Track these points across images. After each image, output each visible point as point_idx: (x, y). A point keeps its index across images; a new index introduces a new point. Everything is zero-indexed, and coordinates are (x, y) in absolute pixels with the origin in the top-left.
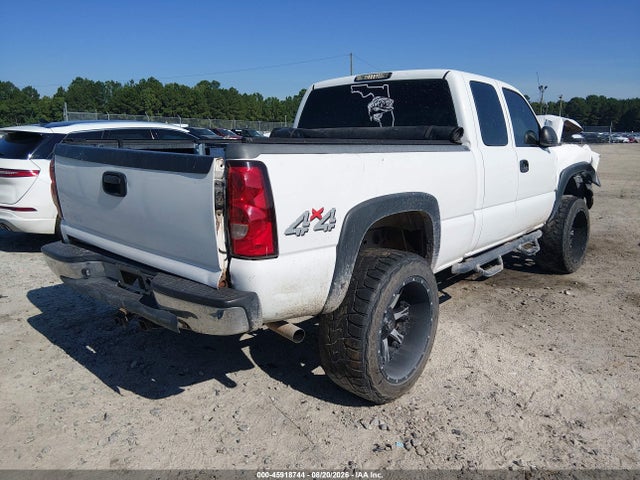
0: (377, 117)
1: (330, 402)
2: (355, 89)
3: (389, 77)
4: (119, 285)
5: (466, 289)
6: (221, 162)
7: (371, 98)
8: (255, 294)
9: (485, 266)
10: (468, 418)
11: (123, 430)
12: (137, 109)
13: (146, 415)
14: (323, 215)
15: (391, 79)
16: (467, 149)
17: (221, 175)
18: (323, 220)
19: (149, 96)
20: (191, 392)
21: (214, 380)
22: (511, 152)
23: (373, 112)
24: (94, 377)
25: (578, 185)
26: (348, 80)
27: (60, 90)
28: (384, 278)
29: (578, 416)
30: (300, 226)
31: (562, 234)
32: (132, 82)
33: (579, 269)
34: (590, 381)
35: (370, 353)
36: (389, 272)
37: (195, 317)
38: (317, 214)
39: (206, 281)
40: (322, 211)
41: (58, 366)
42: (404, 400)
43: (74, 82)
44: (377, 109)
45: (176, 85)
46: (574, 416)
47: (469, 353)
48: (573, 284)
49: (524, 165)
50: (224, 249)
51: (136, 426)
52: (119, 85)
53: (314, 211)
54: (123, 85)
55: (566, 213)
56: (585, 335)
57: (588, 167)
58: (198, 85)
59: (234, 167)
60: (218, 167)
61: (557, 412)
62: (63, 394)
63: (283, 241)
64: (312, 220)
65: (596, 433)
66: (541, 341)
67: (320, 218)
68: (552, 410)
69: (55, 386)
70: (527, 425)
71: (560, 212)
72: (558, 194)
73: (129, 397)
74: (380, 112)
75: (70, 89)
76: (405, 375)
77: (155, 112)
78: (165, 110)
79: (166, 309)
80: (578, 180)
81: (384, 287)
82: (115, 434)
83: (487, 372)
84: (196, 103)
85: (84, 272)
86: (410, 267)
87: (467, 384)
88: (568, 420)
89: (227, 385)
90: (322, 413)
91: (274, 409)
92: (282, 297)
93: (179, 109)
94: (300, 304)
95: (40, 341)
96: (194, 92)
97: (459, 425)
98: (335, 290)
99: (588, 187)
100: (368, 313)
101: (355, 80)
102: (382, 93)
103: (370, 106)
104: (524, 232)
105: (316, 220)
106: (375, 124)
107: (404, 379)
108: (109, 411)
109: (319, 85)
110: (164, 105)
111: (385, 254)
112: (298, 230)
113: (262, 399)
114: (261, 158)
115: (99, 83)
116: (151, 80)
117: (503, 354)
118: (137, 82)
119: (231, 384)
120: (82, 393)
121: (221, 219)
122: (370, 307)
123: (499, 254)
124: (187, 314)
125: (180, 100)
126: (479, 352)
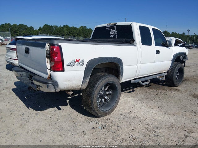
0: (112, 36)
1: (86, 116)
2: (107, 27)
3: (116, 24)
4: (29, 79)
5: (141, 89)
6: (48, 44)
7: (111, 30)
8: (57, 81)
9: (143, 82)
10: (123, 123)
11: (27, 118)
12: (62, 34)
13: (34, 115)
14: (80, 61)
15: (117, 24)
16: (135, 46)
17: (49, 48)
18: (79, 63)
19: (66, 30)
20: (48, 110)
21: (56, 108)
22: (153, 48)
23: (111, 34)
24: (24, 104)
25: (181, 59)
26: (105, 25)
27: (40, 28)
28: (100, 81)
29: (158, 126)
30: (72, 64)
31: (173, 74)
32: (61, 26)
33: (180, 86)
34: (167, 117)
35: (94, 101)
36: (102, 79)
37: (42, 87)
38: (78, 61)
39: (45, 77)
40: (79, 60)
41: (16, 101)
42: (107, 117)
43: (44, 25)
44: (112, 33)
45: (74, 27)
46: (156, 126)
47: (132, 106)
48: (176, 90)
49: (158, 52)
50: (49, 68)
51: (30, 117)
52: (57, 27)
53: (76, 60)
54: (58, 27)
55: (175, 68)
56: (172, 104)
57: (185, 54)
58: (80, 27)
59: (52, 46)
60: (47, 46)
61: (152, 124)
62: (15, 108)
63: (66, 67)
64: (76, 62)
65: (161, 131)
66: (157, 105)
67: (79, 62)
68: (150, 124)
69: (13, 106)
70: (140, 127)
71: (173, 67)
72: (173, 61)
73: (31, 110)
74: (113, 34)
75: (43, 27)
76: (108, 110)
77: (67, 35)
78: (70, 35)
79: (35, 85)
80: (181, 58)
81: (100, 83)
82: (24, 119)
83: (135, 112)
84: (79, 33)
85: (21, 75)
86: (110, 78)
87: (128, 114)
88: (154, 126)
89: (59, 109)
90: (82, 118)
91: (69, 116)
92: (66, 83)
93: (74, 34)
94: (72, 86)
95: (14, 95)
96: (79, 29)
97: (120, 125)
98: (84, 83)
99: (184, 60)
100: (94, 90)
101: (107, 25)
102: (114, 29)
103: (110, 33)
104: (159, 73)
105: (77, 62)
106: (112, 38)
107: (107, 111)
108: (24, 113)
109: (98, 26)
110: (70, 33)
111: (102, 74)
112: (71, 64)
113: (67, 114)
114: (60, 44)
115: (51, 26)
116: (66, 25)
117: (143, 107)
118: (62, 26)
119: (60, 109)
120: (20, 108)
121: (49, 60)
122: (95, 89)
123: (149, 79)
124: (40, 86)
125: (75, 32)
126: (135, 106)
